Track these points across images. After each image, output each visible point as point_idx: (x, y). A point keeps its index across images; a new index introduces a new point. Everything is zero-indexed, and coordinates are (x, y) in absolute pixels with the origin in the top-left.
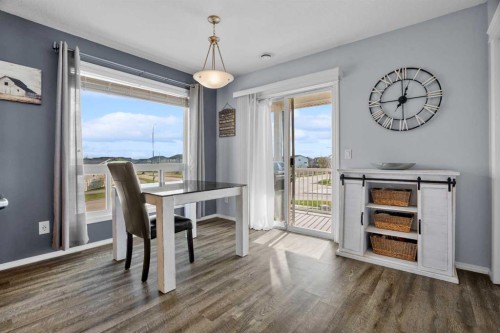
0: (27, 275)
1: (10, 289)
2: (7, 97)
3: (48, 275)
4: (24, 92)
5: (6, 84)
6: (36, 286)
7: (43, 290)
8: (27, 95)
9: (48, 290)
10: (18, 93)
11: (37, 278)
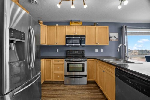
2: (113, 40)
10: (115, 39)
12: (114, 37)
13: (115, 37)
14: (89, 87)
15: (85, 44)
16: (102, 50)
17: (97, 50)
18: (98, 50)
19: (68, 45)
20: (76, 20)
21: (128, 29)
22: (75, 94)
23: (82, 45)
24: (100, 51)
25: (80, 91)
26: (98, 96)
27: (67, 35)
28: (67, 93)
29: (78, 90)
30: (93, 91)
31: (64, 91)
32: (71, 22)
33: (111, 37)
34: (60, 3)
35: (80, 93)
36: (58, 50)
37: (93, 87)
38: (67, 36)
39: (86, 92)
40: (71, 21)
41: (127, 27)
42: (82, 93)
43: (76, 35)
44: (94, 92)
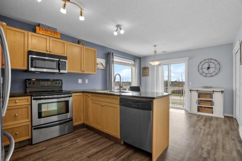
2: (100, 68)
8: (103, 67)
12: (100, 64)
13: (102, 64)
14: (79, 134)
15: (65, 70)
16: (87, 81)
17: (80, 81)
19: (33, 69)
20: (49, 27)
21: (114, 57)
22: (64, 148)
23: (62, 71)
25: (69, 142)
26: (95, 138)
28: (49, 153)
29: (64, 142)
30: (86, 135)
31: (39, 153)
32: (37, 28)
33: (97, 64)
35: (70, 144)
37: (84, 131)
39: (79, 140)
40: (39, 25)
41: (114, 54)
42: (74, 143)
43: (51, 53)
44: (88, 136)
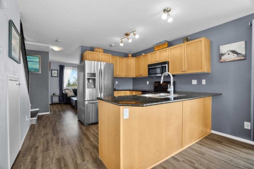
0: (230, 144)
1: (219, 145)
2: (229, 60)
3: (238, 150)
4: (236, 55)
5: (229, 54)
6: (227, 150)
7: (227, 153)
8: (238, 56)
9: (229, 155)
10: (233, 57)
11: (232, 148)
12: (231, 53)
13: (234, 52)
16: (204, 82)
18: (196, 81)
20: (161, 42)
24: (199, 82)
27: (149, 64)
32: (155, 48)
34: (122, 42)
36: (148, 83)
38: (149, 66)
43: (158, 62)
